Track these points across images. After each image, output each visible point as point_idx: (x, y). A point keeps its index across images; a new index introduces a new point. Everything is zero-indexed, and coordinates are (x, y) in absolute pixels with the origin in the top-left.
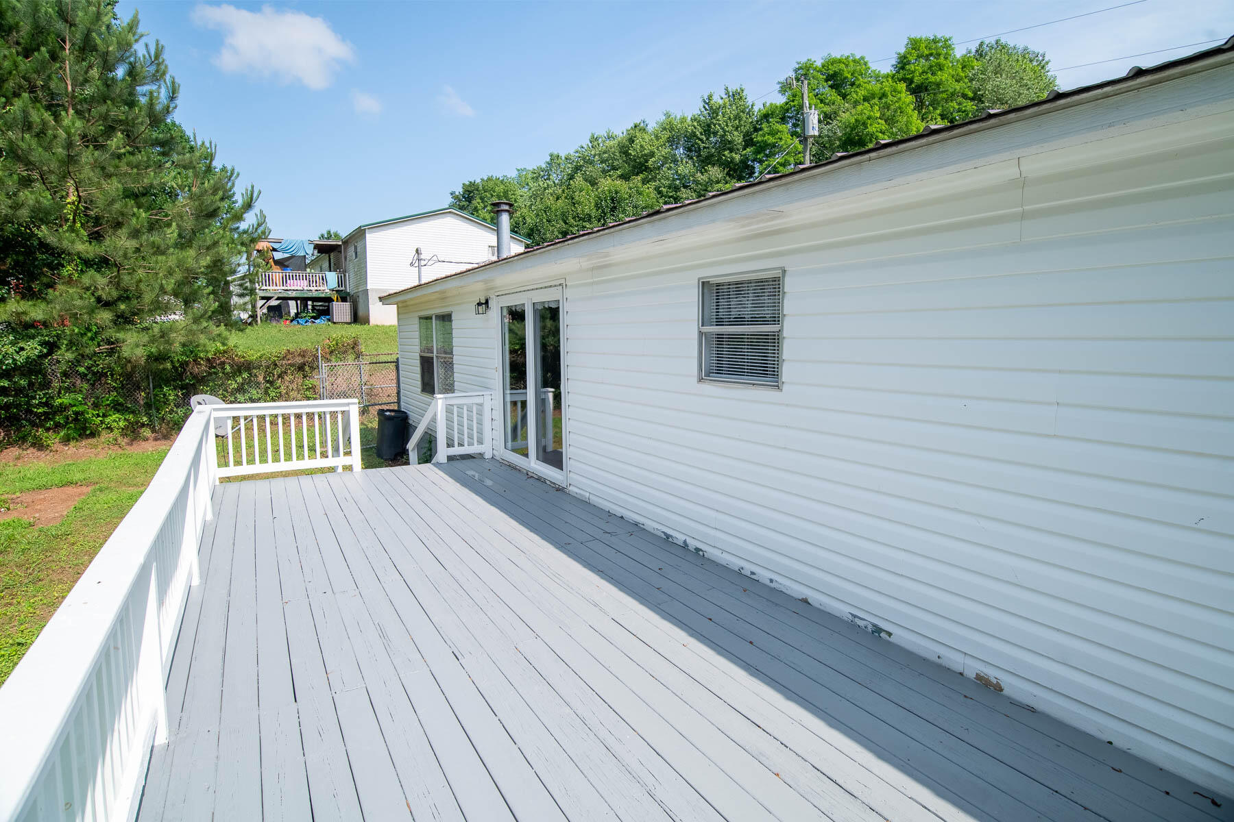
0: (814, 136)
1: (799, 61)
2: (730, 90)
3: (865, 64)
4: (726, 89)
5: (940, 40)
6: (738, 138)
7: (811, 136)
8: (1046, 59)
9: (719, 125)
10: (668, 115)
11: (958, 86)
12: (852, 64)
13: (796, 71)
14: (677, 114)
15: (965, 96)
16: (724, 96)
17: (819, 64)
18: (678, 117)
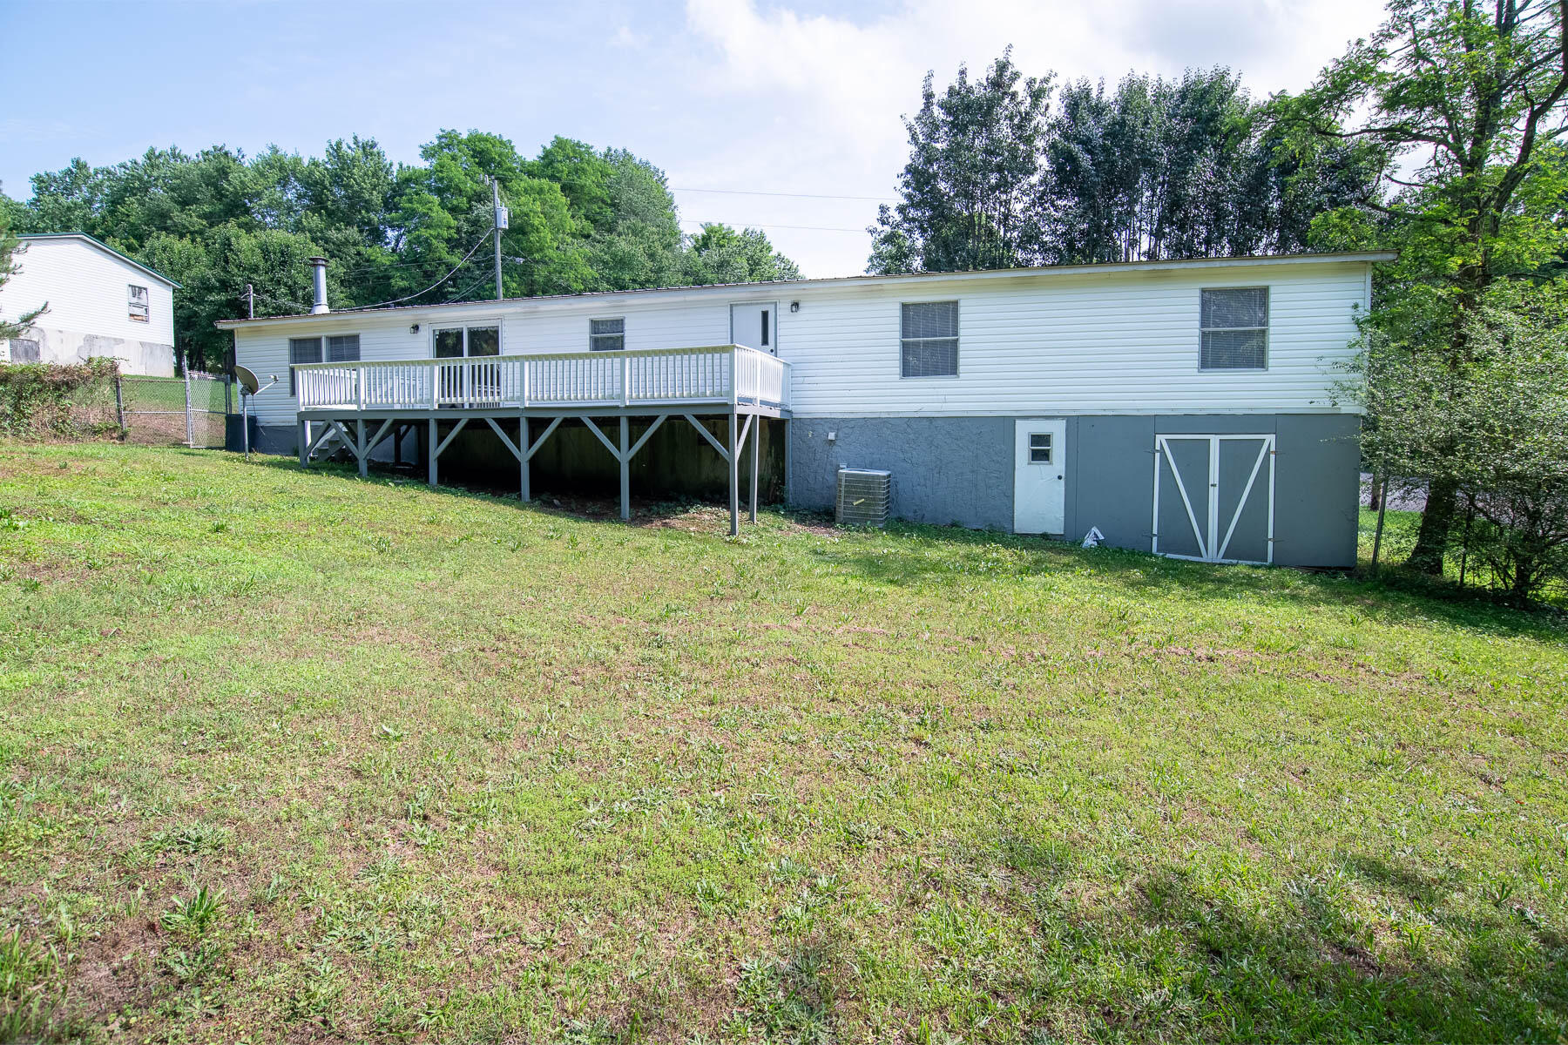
0: (504, 230)
1: (443, 128)
2: (360, 139)
3: (512, 148)
4: (355, 138)
5: (583, 146)
6: (377, 198)
7: (502, 229)
8: (666, 176)
9: (355, 179)
10: (275, 150)
11: (599, 192)
12: (498, 145)
13: (440, 138)
14: (288, 150)
15: (603, 201)
16: (353, 146)
17: (465, 136)
18: (290, 155)
